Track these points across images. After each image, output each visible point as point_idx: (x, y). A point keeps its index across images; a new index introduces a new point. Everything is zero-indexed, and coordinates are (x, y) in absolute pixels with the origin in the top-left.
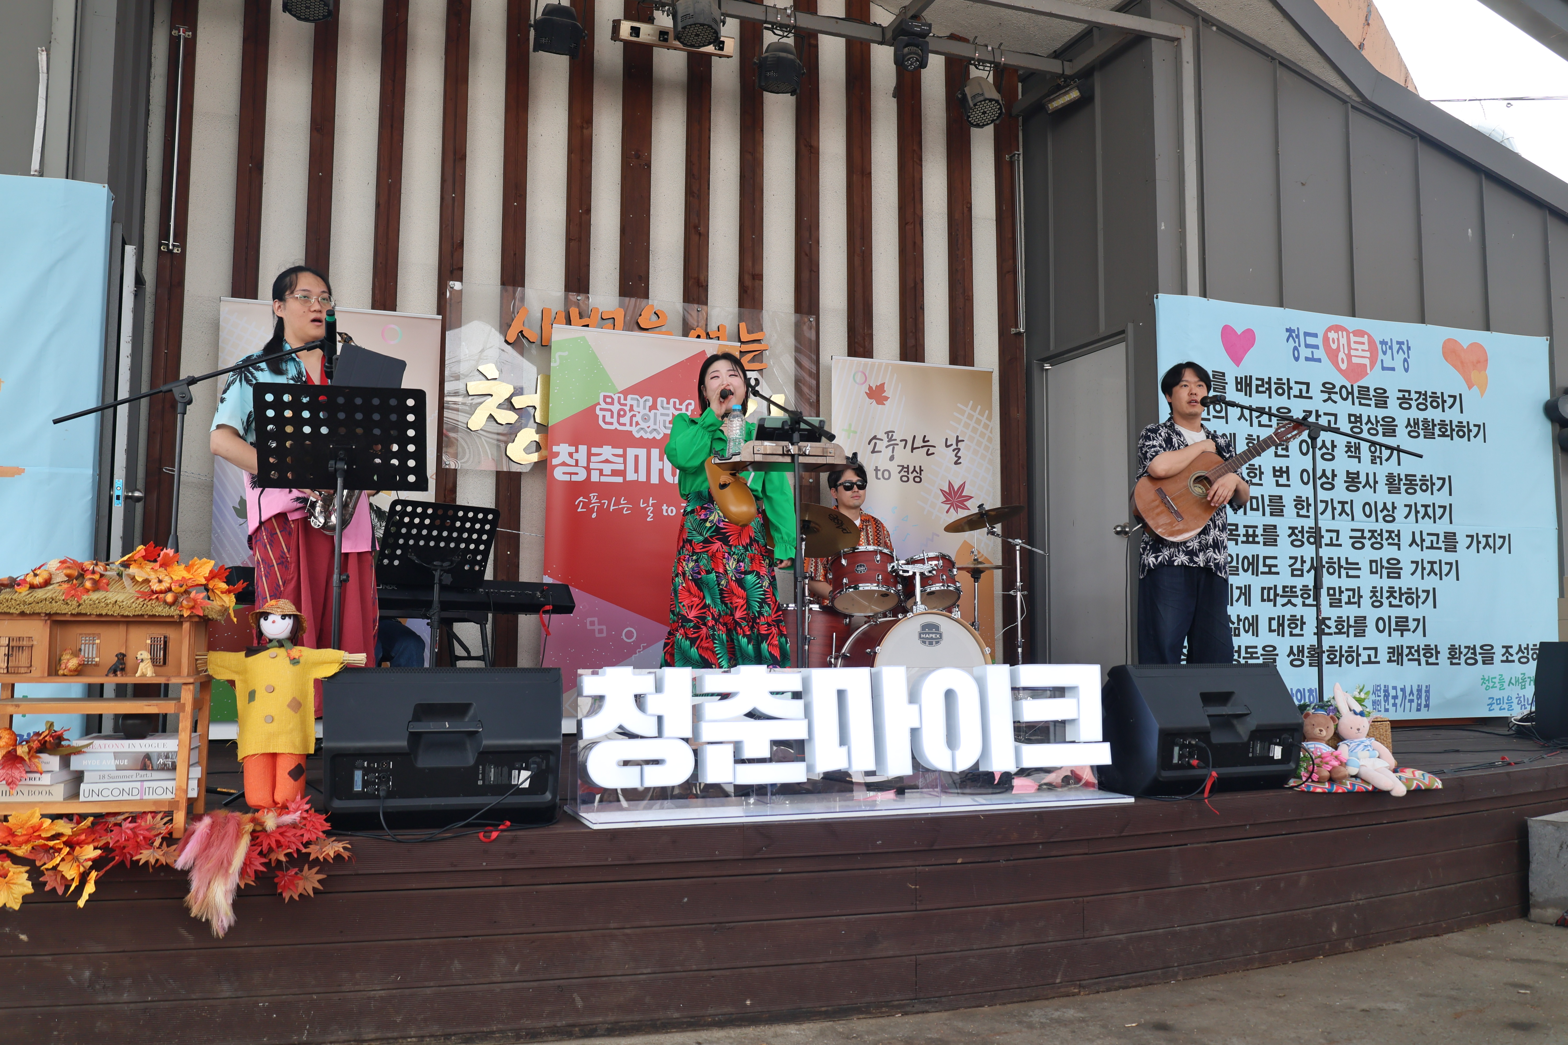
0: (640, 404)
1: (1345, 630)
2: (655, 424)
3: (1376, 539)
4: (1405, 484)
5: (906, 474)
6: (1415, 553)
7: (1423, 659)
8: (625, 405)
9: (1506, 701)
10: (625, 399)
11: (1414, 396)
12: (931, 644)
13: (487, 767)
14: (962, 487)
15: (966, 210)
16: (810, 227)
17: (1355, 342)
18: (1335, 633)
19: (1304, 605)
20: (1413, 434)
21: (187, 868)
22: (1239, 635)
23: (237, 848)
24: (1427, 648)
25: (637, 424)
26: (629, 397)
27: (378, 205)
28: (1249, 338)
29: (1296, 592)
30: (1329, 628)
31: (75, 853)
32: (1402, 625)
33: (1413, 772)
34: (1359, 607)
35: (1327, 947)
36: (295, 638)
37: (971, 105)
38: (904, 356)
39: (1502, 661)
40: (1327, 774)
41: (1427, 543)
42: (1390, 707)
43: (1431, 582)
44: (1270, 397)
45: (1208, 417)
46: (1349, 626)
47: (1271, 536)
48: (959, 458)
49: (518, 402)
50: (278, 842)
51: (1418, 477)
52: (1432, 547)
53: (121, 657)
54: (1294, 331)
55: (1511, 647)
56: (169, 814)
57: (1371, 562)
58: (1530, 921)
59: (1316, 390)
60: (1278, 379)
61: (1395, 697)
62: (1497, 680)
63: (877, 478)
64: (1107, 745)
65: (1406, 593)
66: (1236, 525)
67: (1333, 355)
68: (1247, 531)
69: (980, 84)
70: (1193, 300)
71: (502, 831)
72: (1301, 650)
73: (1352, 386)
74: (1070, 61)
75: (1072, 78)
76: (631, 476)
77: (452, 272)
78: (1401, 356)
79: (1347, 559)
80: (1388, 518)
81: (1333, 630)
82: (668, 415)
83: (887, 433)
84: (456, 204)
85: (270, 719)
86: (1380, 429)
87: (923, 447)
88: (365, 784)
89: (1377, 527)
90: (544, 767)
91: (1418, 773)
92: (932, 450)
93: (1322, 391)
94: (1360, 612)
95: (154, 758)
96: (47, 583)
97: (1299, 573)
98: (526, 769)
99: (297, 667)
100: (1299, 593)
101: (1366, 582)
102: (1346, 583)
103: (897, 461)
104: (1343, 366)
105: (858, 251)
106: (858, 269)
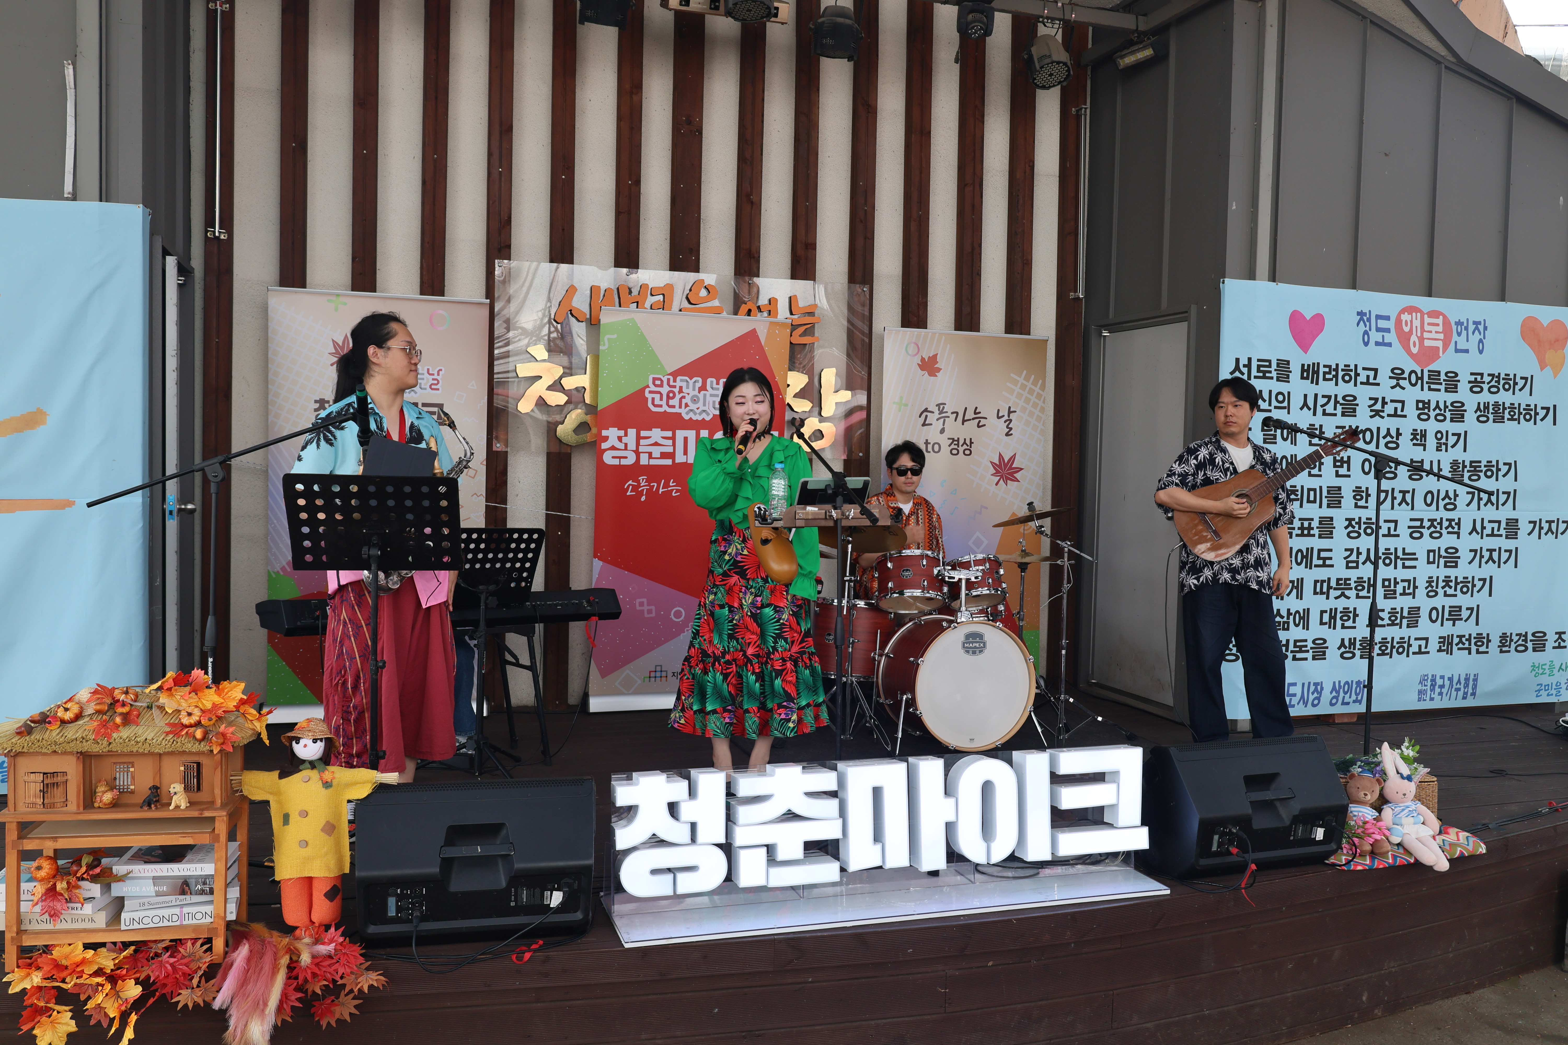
0: (690, 386)
1: (1398, 621)
2: (704, 405)
3: (1435, 527)
4: (1468, 471)
5: (956, 447)
6: (1476, 541)
7: (1474, 648)
8: (675, 387)
9: (1554, 687)
10: (675, 381)
11: (1487, 379)
12: (974, 653)
13: (519, 890)
14: (1013, 458)
15: (1028, 168)
16: (866, 191)
17: (1429, 324)
18: (1388, 625)
19: (1358, 597)
20: (1482, 419)
21: (224, 1007)
22: (1288, 629)
23: (272, 986)
24: (1479, 637)
25: (687, 405)
26: (679, 378)
27: (424, 181)
28: (1318, 323)
29: (1350, 584)
30: (1383, 619)
31: (117, 989)
32: (1455, 614)
33: (1457, 833)
34: (1414, 597)
35: (1356, 1016)
37: (1038, 67)
38: (959, 325)
39: (1554, 648)
41: (1488, 531)
43: (1489, 570)
44: (1337, 384)
45: (1269, 408)
46: (1402, 617)
47: (1327, 528)
48: (1011, 429)
49: (567, 384)
50: (314, 975)
51: (1484, 463)
52: (1493, 535)
53: (155, 789)
54: (1365, 314)
56: (209, 941)
57: (1429, 551)
59: (1384, 376)
60: (1345, 366)
61: (1442, 687)
62: (1547, 667)
64: (1146, 830)
65: (1462, 582)
67: (1404, 339)
68: (1302, 524)
69: (1046, 44)
70: (1262, 286)
71: (535, 951)
72: (1352, 642)
73: (1422, 371)
74: (1145, 15)
75: (1145, 33)
76: (680, 458)
77: (500, 250)
78: (1477, 336)
79: (1404, 549)
80: (1449, 507)
81: (1387, 621)
83: (938, 405)
84: (503, 179)
85: (305, 844)
86: (1448, 414)
87: (974, 419)
88: (399, 909)
89: (1437, 515)
90: (576, 886)
91: (1463, 835)
92: (983, 422)
93: (1390, 378)
94: (1414, 603)
95: (192, 882)
96: (78, 717)
97: (1354, 565)
98: (558, 890)
99: (330, 790)
100: (1353, 585)
101: (1423, 572)
102: (1402, 574)
103: (947, 434)
104: (1415, 350)
105: (915, 216)
106: (915, 236)
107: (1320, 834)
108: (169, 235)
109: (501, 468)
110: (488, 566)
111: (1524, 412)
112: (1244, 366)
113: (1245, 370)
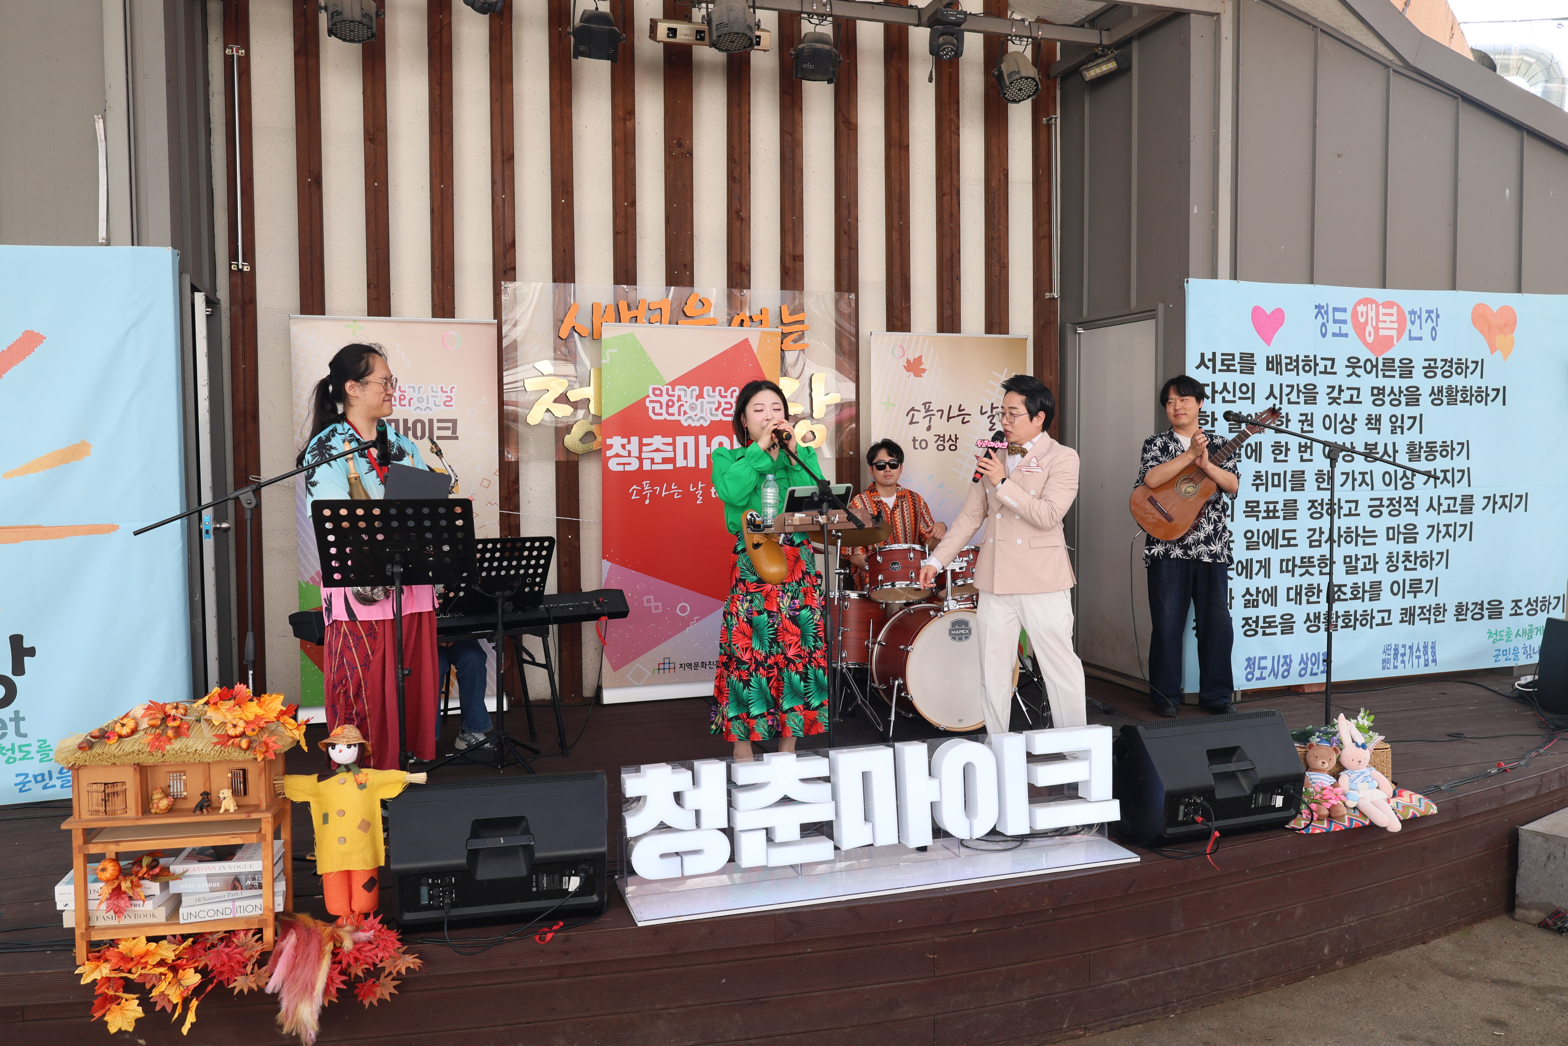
0: (688, 394)
1: (1360, 595)
2: (702, 412)
3: (1394, 506)
4: (1425, 452)
5: (942, 443)
6: (1433, 518)
7: (1433, 618)
8: (673, 396)
9: (1512, 651)
10: (673, 390)
11: (1440, 364)
12: (960, 639)
13: (540, 876)
15: (1002, 177)
16: (849, 204)
17: (1384, 314)
18: (1351, 599)
19: (1321, 573)
20: (1436, 402)
21: (276, 991)
22: (1257, 606)
23: (319, 971)
24: (1438, 607)
25: (685, 413)
26: (677, 388)
27: (432, 211)
28: (1278, 317)
29: (1313, 562)
30: (1345, 594)
31: (179, 976)
32: (1415, 587)
33: (1410, 796)
34: (1375, 572)
35: (1319, 967)
36: (362, 761)
37: (1008, 83)
38: (941, 329)
39: (1511, 615)
40: (1326, 812)
41: (1444, 507)
42: (1399, 664)
43: (1446, 544)
44: (1298, 374)
45: (1234, 399)
46: (1364, 591)
47: (1291, 509)
49: (573, 396)
50: (356, 959)
51: (1439, 443)
52: (1449, 511)
53: (206, 795)
54: (1323, 307)
55: (1521, 601)
56: (260, 931)
57: (1388, 529)
58: (1513, 919)
59: (1341, 366)
60: (1305, 357)
61: (1403, 655)
62: (1504, 633)
63: (915, 448)
64: (1117, 802)
65: (1421, 556)
66: (1258, 502)
67: (1360, 329)
68: (1268, 507)
69: (1016, 61)
70: (1224, 285)
71: (556, 932)
72: (1317, 617)
73: (1377, 359)
74: (1108, 30)
75: (1108, 47)
76: (681, 463)
77: (505, 272)
78: (1430, 324)
79: (1364, 527)
80: (1407, 486)
81: (1349, 596)
82: (714, 403)
83: (924, 404)
84: (506, 205)
85: (342, 840)
86: (1403, 399)
87: (958, 416)
88: (431, 897)
89: (1396, 495)
90: (591, 872)
91: (1416, 797)
92: (967, 418)
93: (1347, 366)
94: (1375, 578)
95: (242, 878)
96: (134, 732)
97: (1317, 543)
98: (575, 875)
99: (365, 791)
100: (1316, 563)
101: (1382, 548)
102: (1362, 551)
103: (933, 431)
104: (1370, 340)
105: (896, 225)
106: (896, 244)
107: (1279, 801)
108: (197, 273)
109: (513, 477)
110: (503, 573)
111: (1475, 394)
112: (1209, 360)
113: (1210, 364)
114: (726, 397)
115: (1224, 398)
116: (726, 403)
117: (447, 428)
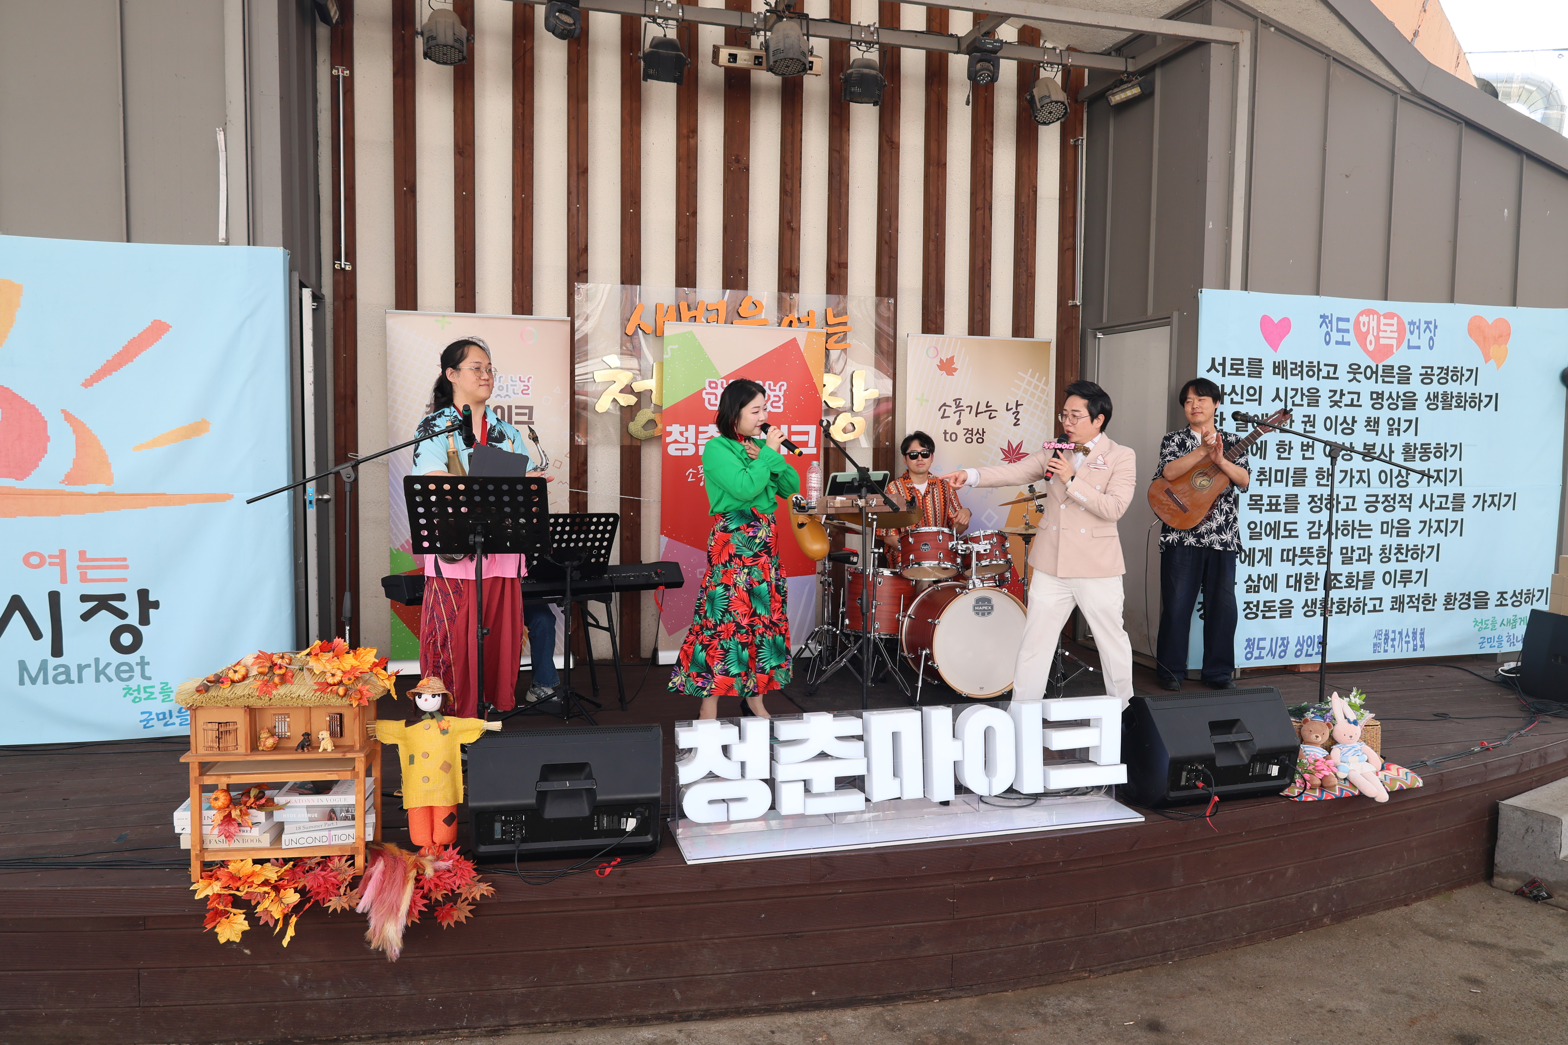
1: (1354, 584)
3: (1389, 502)
4: (1420, 453)
5: (970, 436)
6: (1425, 514)
7: (1421, 606)
9: (1496, 639)
11: (1436, 371)
12: (983, 614)
13: (601, 816)
14: (1020, 445)
15: (1031, 193)
16: (890, 216)
17: (1385, 324)
18: (1345, 587)
19: (1319, 563)
20: (1431, 407)
21: (366, 911)
22: (1258, 592)
23: (404, 894)
24: (1427, 596)
27: (514, 218)
28: (1284, 326)
29: (1312, 552)
30: (1340, 582)
31: (281, 895)
32: (1406, 577)
33: (1398, 770)
34: (1369, 563)
36: (446, 710)
37: (1039, 107)
38: (972, 332)
39: (1496, 606)
40: (1318, 782)
41: (1436, 505)
42: (1389, 648)
43: (1437, 538)
44: (1302, 379)
45: (1241, 400)
46: (1358, 580)
47: (1292, 503)
48: (1018, 420)
49: (637, 387)
50: (437, 886)
51: (1433, 445)
52: (1441, 508)
53: (307, 735)
54: (1327, 317)
55: (1506, 593)
56: (352, 857)
57: (1383, 523)
58: (1491, 886)
59: (1343, 372)
60: (1309, 362)
61: (1393, 640)
62: (1489, 622)
63: (946, 440)
64: (1125, 767)
65: (1412, 549)
66: (1261, 496)
67: (1362, 338)
68: (1271, 501)
69: (1047, 86)
70: (1235, 294)
71: (614, 867)
72: (1314, 603)
73: (1377, 366)
74: (1133, 58)
75: (1133, 74)
77: (578, 275)
78: (1428, 334)
79: (1360, 521)
80: (1401, 484)
81: (1344, 584)
83: (955, 400)
84: (580, 214)
85: (426, 779)
86: (1400, 403)
87: (986, 412)
88: (504, 833)
89: (1391, 492)
90: (647, 814)
91: (1403, 770)
92: (994, 414)
93: (1348, 372)
94: (1369, 568)
95: (338, 810)
96: (245, 677)
97: (1316, 535)
98: (632, 817)
99: (447, 735)
100: (1315, 553)
101: (1377, 541)
102: (1357, 543)
103: (962, 425)
104: (1371, 348)
105: (933, 237)
106: (933, 254)
107: (1275, 770)
108: (305, 272)
109: (582, 459)
110: (572, 545)
111: (1469, 400)
112: (1220, 364)
113: (1220, 368)
114: (775, 390)
115: (1232, 399)
116: (775, 396)
117: (525, 414)
